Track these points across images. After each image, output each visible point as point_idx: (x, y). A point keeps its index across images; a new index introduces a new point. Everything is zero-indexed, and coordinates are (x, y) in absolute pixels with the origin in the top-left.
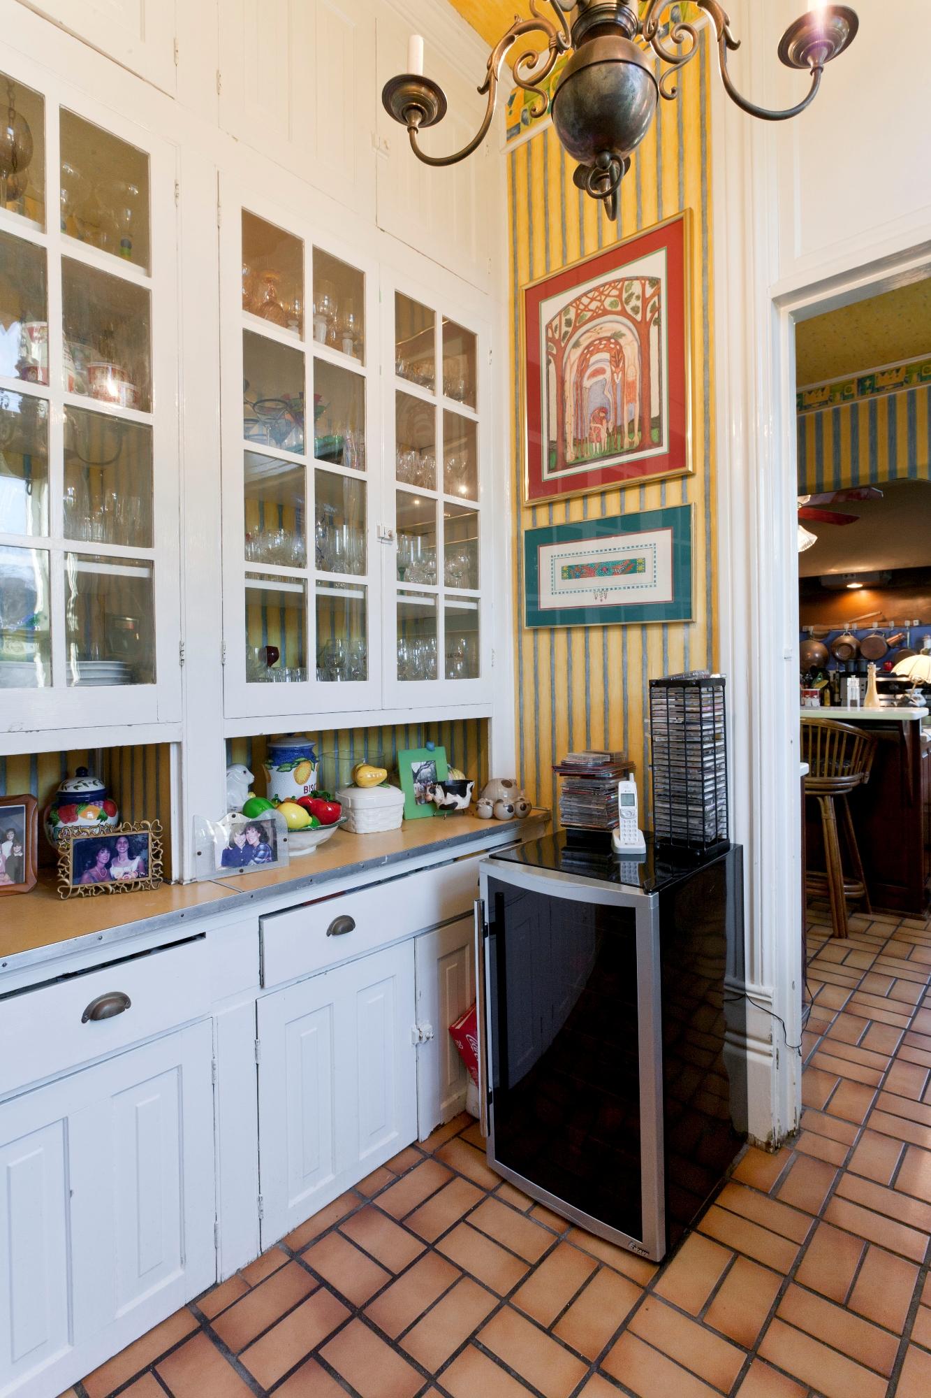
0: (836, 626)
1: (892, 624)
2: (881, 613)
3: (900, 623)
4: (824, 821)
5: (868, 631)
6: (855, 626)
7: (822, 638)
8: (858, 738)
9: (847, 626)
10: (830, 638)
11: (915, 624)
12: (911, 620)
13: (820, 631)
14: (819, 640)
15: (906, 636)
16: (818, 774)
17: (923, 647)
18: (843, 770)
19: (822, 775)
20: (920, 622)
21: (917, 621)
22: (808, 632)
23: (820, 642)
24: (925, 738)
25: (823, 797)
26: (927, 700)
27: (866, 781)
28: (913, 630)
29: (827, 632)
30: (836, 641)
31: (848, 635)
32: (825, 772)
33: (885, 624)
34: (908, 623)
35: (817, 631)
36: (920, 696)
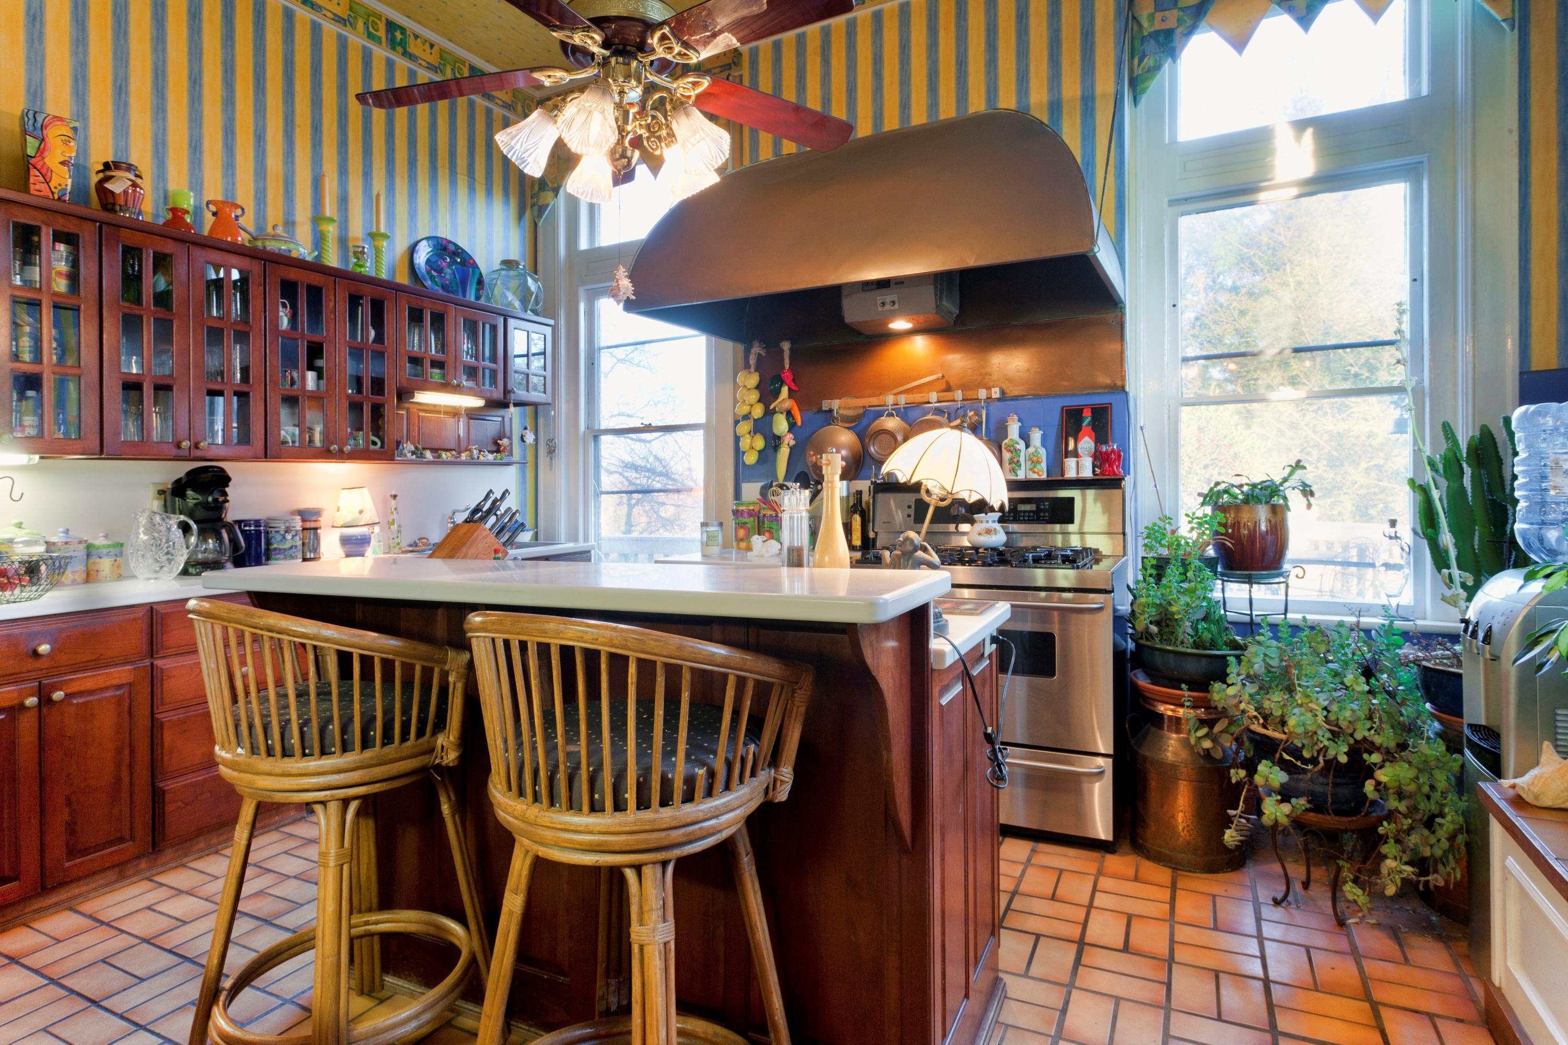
0: (874, 401)
1: (959, 395)
2: (943, 377)
3: (971, 394)
4: (635, 949)
5: (924, 408)
6: (902, 400)
7: (852, 422)
8: (731, 681)
9: (890, 399)
10: (865, 421)
11: (994, 396)
12: (988, 388)
13: (850, 408)
14: (847, 425)
15: (981, 416)
16: (609, 804)
17: (1006, 437)
18: (690, 781)
19: (619, 806)
20: (1003, 392)
21: (997, 390)
22: (831, 411)
23: (848, 428)
24: (941, 654)
25: (638, 868)
26: (1007, 533)
27: (782, 795)
28: (994, 406)
29: (861, 411)
30: (872, 427)
31: (892, 415)
32: (631, 796)
33: (948, 395)
34: (982, 394)
35: (845, 408)
36: (998, 526)
